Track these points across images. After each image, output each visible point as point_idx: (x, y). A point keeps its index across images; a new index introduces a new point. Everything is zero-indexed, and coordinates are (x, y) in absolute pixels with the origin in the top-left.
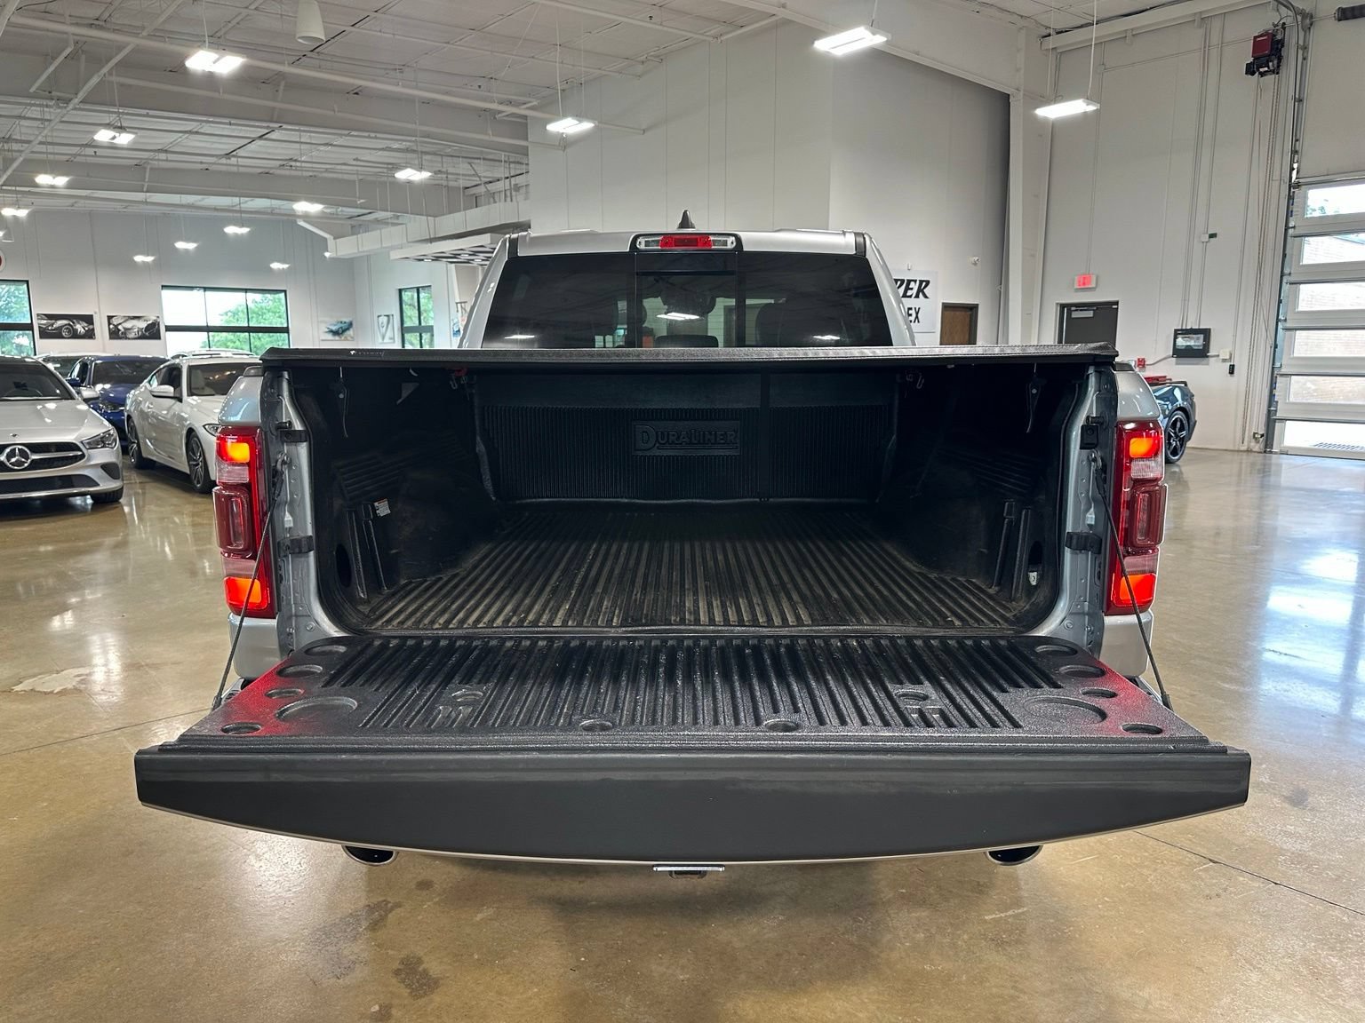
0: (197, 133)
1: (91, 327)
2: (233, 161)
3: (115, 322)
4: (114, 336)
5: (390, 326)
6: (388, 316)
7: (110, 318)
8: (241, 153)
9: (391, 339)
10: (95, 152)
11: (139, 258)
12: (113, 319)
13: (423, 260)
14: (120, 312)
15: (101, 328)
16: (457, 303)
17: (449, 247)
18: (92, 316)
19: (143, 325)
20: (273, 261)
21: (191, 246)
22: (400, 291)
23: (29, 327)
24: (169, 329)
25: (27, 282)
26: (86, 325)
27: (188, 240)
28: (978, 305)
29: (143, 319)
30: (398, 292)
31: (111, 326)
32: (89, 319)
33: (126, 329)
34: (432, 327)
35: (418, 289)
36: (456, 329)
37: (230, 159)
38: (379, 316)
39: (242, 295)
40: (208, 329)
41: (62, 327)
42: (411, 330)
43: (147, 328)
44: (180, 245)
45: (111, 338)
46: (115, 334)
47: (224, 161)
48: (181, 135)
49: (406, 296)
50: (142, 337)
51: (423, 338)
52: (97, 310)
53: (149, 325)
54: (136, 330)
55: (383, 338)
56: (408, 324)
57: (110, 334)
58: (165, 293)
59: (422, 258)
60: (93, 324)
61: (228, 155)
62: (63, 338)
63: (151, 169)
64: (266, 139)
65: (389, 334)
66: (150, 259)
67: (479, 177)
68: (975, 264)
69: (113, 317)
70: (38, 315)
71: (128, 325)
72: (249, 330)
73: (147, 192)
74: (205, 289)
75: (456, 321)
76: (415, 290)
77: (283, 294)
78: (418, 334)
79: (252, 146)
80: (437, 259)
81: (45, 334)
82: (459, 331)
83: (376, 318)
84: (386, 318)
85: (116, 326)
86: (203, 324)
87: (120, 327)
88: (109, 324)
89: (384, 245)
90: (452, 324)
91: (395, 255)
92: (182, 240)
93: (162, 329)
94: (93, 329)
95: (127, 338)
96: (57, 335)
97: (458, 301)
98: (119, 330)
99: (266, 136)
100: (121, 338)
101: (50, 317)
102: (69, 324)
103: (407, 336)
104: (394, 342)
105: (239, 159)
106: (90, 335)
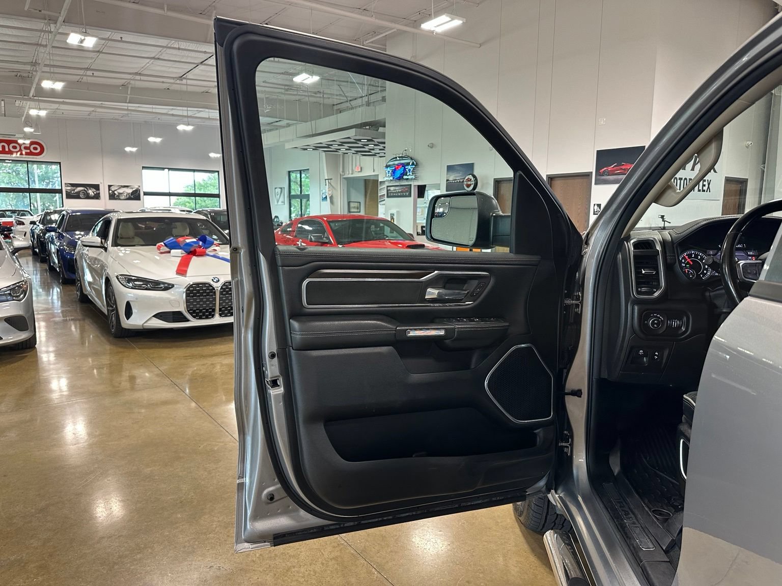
0: (158, 59)
1: (98, 192)
2: (184, 81)
3: (113, 189)
4: (111, 198)
5: (282, 195)
6: (281, 188)
7: (110, 186)
8: (190, 76)
9: (282, 202)
10: (93, 74)
11: (128, 149)
12: (112, 187)
13: (306, 149)
14: (116, 183)
15: (104, 192)
16: (326, 180)
17: (324, 139)
18: (99, 185)
19: (130, 191)
20: (210, 152)
21: (158, 140)
22: (289, 172)
23: (60, 191)
24: (146, 194)
25: (60, 163)
26: (95, 190)
27: (156, 136)
28: (747, 179)
29: (130, 187)
30: (287, 173)
31: (110, 192)
32: (97, 187)
33: (119, 194)
34: (309, 195)
35: (300, 172)
36: (324, 196)
37: (182, 80)
38: (275, 188)
39: (191, 173)
40: (170, 194)
41: (80, 192)
42: (296, 197)
43: (133, 193)
44: (152, 139)
45: (110, 199)
46: (112, 196)
47: (178, 82)
48: (148, 60)
49: (293, 175)
50: (129, 199)
51: (303, 202)
52: (102, 182)
53: (133, 191)
54: (125, 194)
55: (278, 202)
56: (293, 193)
57: (109, 196)
58: (144, 171)
59: (305, 147)
60: (99, 190)
61: (181, 78)
62: (81, 198)
63: (131, 88)
64: (205, 64)
65: (281, 199)
66: (134, 149)
67: (346, 97)
68: (747, 147)
69: (112, 186)
70: (65, 184)
71: (121, 191)
72: (195, 195)
73: (129, 103)
74: (169, 169)
75: (324, 191)
76: (299, 172)
77: (217, 173)
78: (299, 200)
79: (196, 71)
80: (316, 148)
81: (70, 196)
82: (326, 197)
83: (274, 190)
84: (280, 189)
85: (113, 192)
86: (167, 191)
87: (116, 192)
88: (109, 190)
89: (281, 140)
90: (321, 193)
91: (288, 146)
92: (152, 136)
93: (142, 194)
94: (99, 193)
95: (120, 199)
96: (77, 196)
97: (327, 178)
98: (115, 194)
99: (204, 62)
100: (116, 199)
101: (73, 185)
102: (85, 190)
103: (293, 201)
104: (284, 204)
105: (188, 81)
106: (97, 197)
